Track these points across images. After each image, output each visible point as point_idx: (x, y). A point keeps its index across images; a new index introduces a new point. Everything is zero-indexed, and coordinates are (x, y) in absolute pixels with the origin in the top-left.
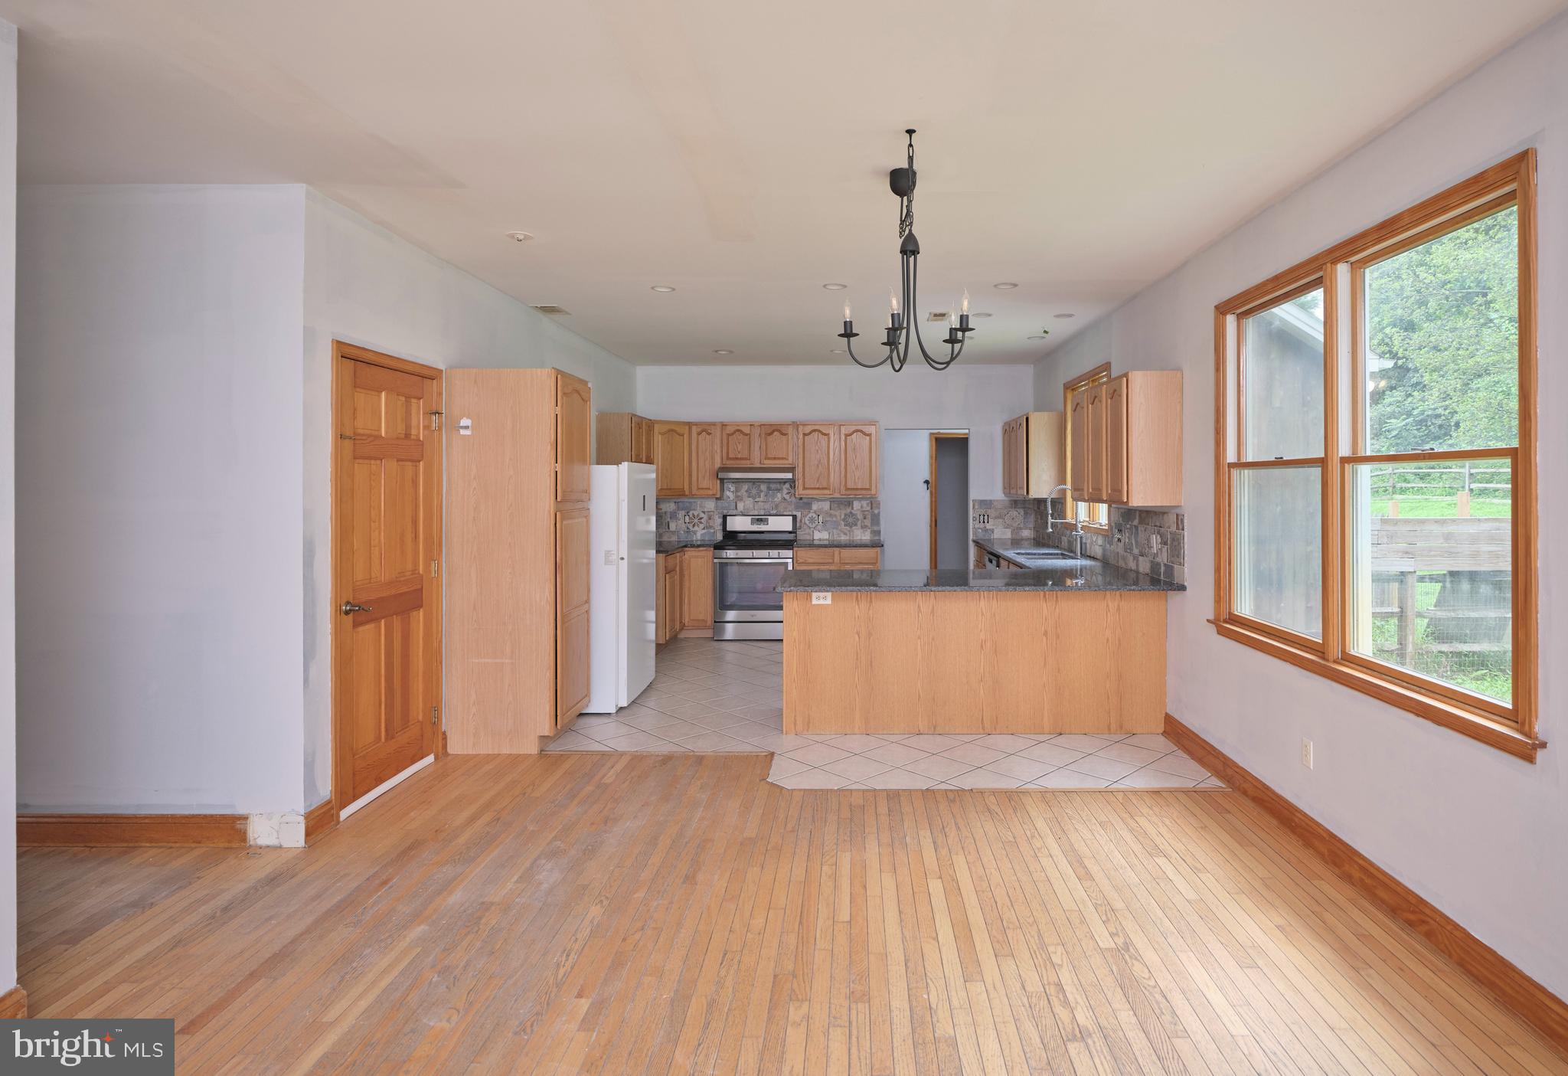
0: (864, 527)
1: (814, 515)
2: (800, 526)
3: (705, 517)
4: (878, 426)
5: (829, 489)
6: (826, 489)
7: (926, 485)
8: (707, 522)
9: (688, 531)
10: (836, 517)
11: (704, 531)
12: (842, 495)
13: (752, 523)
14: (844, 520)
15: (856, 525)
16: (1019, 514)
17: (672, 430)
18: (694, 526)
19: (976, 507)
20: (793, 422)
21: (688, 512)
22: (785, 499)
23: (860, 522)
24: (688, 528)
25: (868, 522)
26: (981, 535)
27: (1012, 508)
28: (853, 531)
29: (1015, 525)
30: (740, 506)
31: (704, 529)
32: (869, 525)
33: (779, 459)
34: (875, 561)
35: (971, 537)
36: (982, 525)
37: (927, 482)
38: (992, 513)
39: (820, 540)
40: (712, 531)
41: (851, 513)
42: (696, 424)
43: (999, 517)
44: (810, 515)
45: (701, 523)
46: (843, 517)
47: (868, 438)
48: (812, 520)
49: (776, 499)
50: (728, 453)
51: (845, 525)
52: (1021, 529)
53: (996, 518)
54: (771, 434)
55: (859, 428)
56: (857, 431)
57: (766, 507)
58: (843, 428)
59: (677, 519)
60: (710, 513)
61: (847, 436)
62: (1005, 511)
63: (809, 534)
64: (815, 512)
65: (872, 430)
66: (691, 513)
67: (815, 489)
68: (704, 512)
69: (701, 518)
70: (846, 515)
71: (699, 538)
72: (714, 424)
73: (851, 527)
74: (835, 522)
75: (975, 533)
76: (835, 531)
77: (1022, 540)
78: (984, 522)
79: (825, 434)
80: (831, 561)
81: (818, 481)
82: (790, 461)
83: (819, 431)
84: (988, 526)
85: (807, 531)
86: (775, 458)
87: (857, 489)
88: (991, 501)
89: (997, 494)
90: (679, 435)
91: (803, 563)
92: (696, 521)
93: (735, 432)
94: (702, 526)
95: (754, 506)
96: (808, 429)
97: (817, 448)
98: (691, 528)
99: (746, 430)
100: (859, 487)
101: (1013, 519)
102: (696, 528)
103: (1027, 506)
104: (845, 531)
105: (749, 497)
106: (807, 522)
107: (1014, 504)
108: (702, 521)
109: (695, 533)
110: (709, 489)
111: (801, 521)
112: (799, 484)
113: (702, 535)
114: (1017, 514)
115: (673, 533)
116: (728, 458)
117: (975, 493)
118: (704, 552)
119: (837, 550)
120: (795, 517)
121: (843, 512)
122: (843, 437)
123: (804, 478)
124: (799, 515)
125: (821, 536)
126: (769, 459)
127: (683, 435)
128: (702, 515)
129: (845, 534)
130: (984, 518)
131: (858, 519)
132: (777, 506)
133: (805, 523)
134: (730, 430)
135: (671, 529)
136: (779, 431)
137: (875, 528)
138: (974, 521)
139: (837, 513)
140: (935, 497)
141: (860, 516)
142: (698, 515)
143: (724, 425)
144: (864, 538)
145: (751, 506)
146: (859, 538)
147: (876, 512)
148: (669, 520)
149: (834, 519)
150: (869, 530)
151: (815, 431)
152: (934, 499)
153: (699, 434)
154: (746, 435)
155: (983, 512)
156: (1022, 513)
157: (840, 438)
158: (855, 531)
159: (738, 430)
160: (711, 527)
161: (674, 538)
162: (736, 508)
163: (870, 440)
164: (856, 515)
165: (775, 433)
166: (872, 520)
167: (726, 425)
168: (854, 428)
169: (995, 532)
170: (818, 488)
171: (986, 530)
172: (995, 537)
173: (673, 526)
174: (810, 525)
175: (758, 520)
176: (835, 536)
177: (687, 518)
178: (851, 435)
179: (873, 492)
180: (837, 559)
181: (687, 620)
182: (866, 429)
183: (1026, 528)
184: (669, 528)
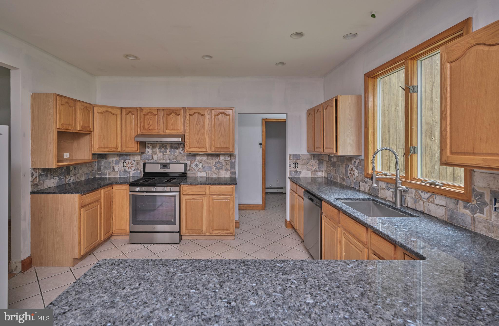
0: (226, 170)
1: (198, 163)
2: (190, 169)
3: (135, 163)
4: (234, 110)
5: (205, 148)
6: (202, 147)
7: (260, 146)
8: (136, 166)
9: (125, 172)
10: (211, 164)
11: (134, 172)
12: (212, 152)
13: (161, 168)
14: (215, 166)
15: (222, 169)
16: (316, 162)
17: (108, 111)
18: (128, 168)
19: (291, 159)
20: (184, 108)
21: (125, 161)
22: (181, 153)
23: (224, 167)
24: (125, 170)
25: (228, 167)
26: (294, 174)
27: (311, 159)
28: (220, 172)
29: (314, 169)
30: (155, 157)
31: (134, 170)
32: (229, 169)
33: (174, 129)
34: (232, 194)
35: (288, 175)
36: (294, 169)
37: (260, 144)
38: (300, 162)
39: (201, 177)
40: (139, 171)
41: (219, 161)
42: (125, 108)
43: (304, 164)
44: (195, 163)
45: (133, 167)
46: (214, 164)
47: (228, 117)
48: (196, 165)
49: (176, 153)
50: (144, 126)
51: (216, 169)
52: (317, 171)
53: (303, 165)
54: (169, 115)
55: (223, 111)
56: (222, 113)
57: (170, 158)
58: (213, 111)
59: (119, 164)
60: (138, 161)
61: (215, 116)
62: (308, 161)
63: (195, 174)
64: (198, 161)
65: (231, 112)
66: (127, 161)
67: (196, 147)
68: (134, 161)
69: (133, 164)
70: (216, 163)
71: (131, 176)
72: (136, 109)
73: (219, 170)
74: (210, 167)
75: (290, 174)
76: (209, 172)
77: (318, 177)
78: (295, 167)
79: (202, 115)
80: (204, 193)
81: (198, 143)
82: (182, 131)
83: (199, 113)
84: (298, 170)
85: (194, 172)
86: (172, 129)
87: (221, 148)
88: (299, 155)
89: (303, 151)
90: (113, 114)
91: (186, 194)
92: (130, 165)
93: (148, 113)
94: (133, 169)
95: (163, 157)
96: (192, 112)
97: (197, 123)
98: (127, 170)
99: (155, 112)
100: (223, 147)
101: (312, 165)
102: (130, 170)
103: (320, 158)
104: (215, 172)
105: (160, 152)
106: (194, 167)
107: (313, 156)
108: (133, 165)
109: (129, 172)
110: (133, 147)
111: (190, 166)
112: (187, 144)
113: (133, 173)
114: (315, 163)
115: (117, 172)
116: (144, 129)
117: (290, 150)
118: (125, 187)
119: (208, 186)
120: (186, 165)
121: (214, 161)
122: (213, 117)
123: (190, 141)
124: (188, 162)
125: (202, 174)
126: (169, 129)
127: (116, 115)
128: (133, 162)
129: (215, 174)
130: (295, 165)
131: (223, 165)
132: (176, 157)
133: (192, 167)
134: (145, 112)
135: (115, 170)
136: (174, 112)
137: (233, 170)
138: (290, 166)
139: (211, 162)
140: (265, 152)
141: (224, 164)
142: (131, 162)
143: (142, 109)
144: (226, 176)
145: (162, 157)
146: (223, 176)
147: (233, 161)
148: (114, 165)
149: (209, 165)
150: (229, 172)
151: (196, 113)
152: (264, 153)
153: (127, 114)
154: (155, 115)
155: (295, 161)
156: (318, 162)
157: (211, 118)
158: (221, 172)
159: (150, 112)
160: (138, 169)
161: (117, 175)
162: (153, 158)
163: (229, 118)
164: (222, 163)
165: (173, 114)
166: (231, 165)
167: (143, 109)
168: (220, 111)
169: (302, 173)
170: (198, 147)
171: (297, 172)
172: (302, 176)
173: (116, 169)
174: (195, 168)
175: (164, 166)
176: (210, 175)
177: (125, 165)
178: (218, 115)
179: (231, 150)
180: (208, 192)
181: (114, 230)
182: (227, 112)
183: (320, 171)
184: (114, 170)
